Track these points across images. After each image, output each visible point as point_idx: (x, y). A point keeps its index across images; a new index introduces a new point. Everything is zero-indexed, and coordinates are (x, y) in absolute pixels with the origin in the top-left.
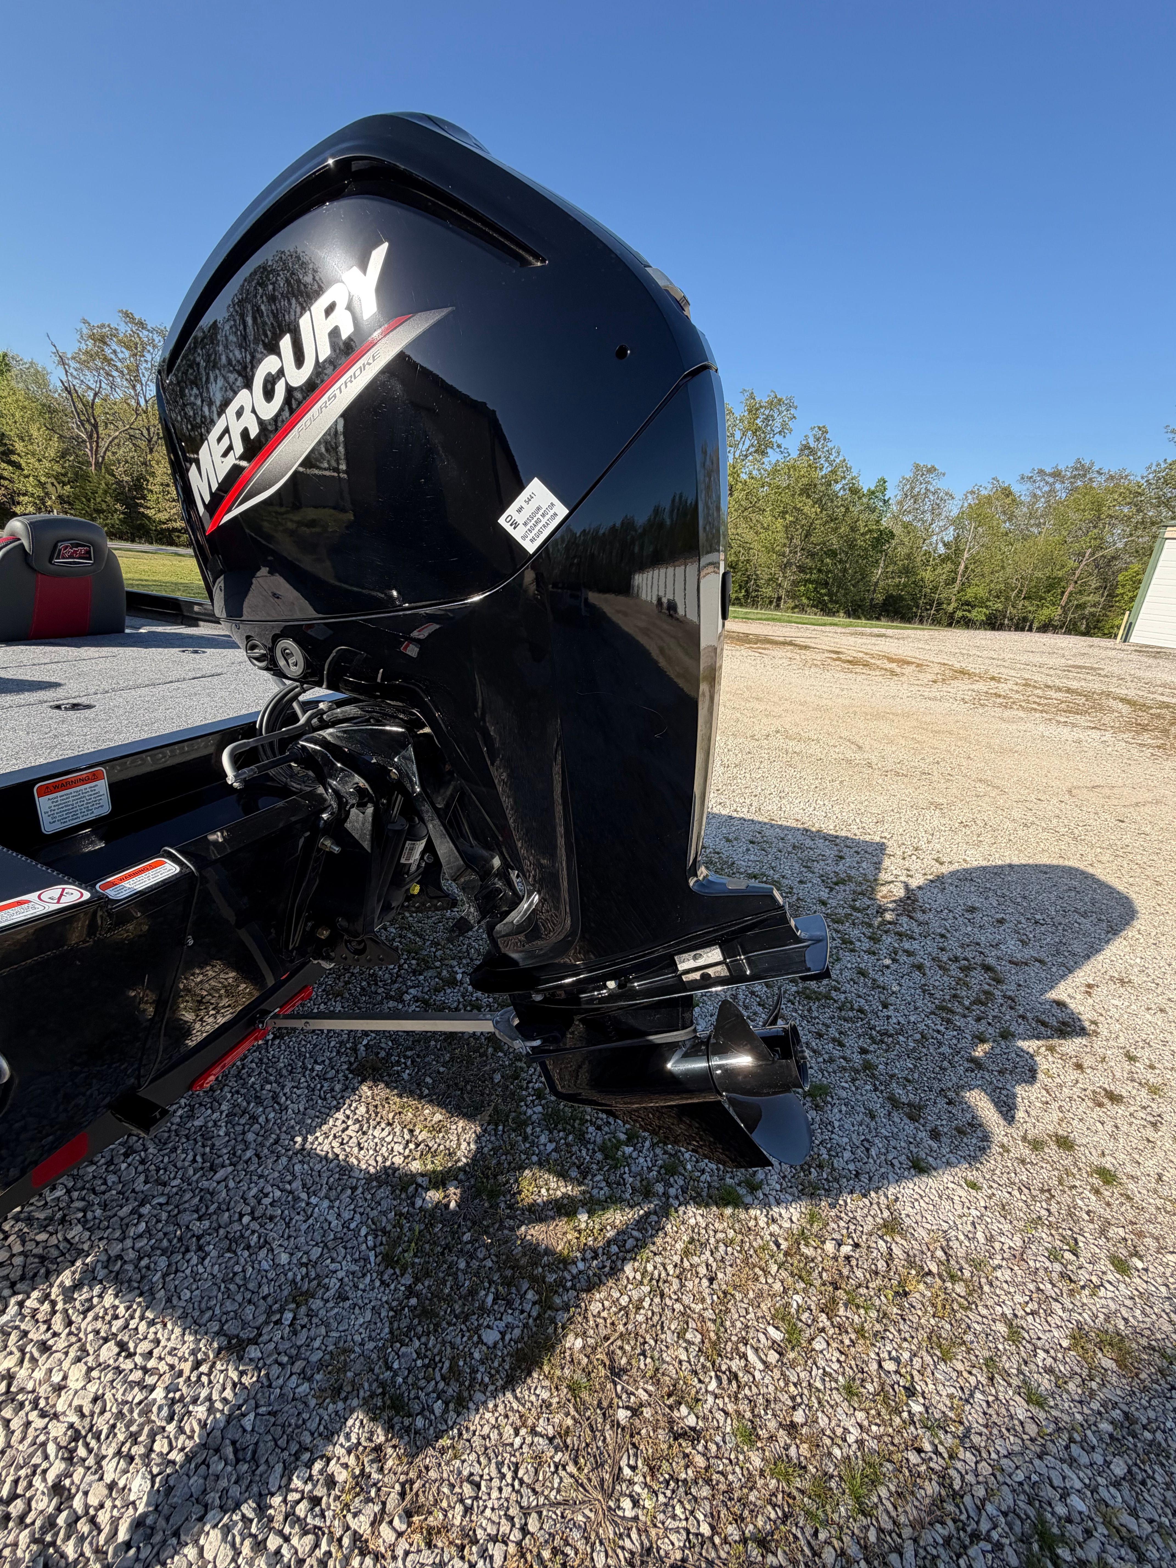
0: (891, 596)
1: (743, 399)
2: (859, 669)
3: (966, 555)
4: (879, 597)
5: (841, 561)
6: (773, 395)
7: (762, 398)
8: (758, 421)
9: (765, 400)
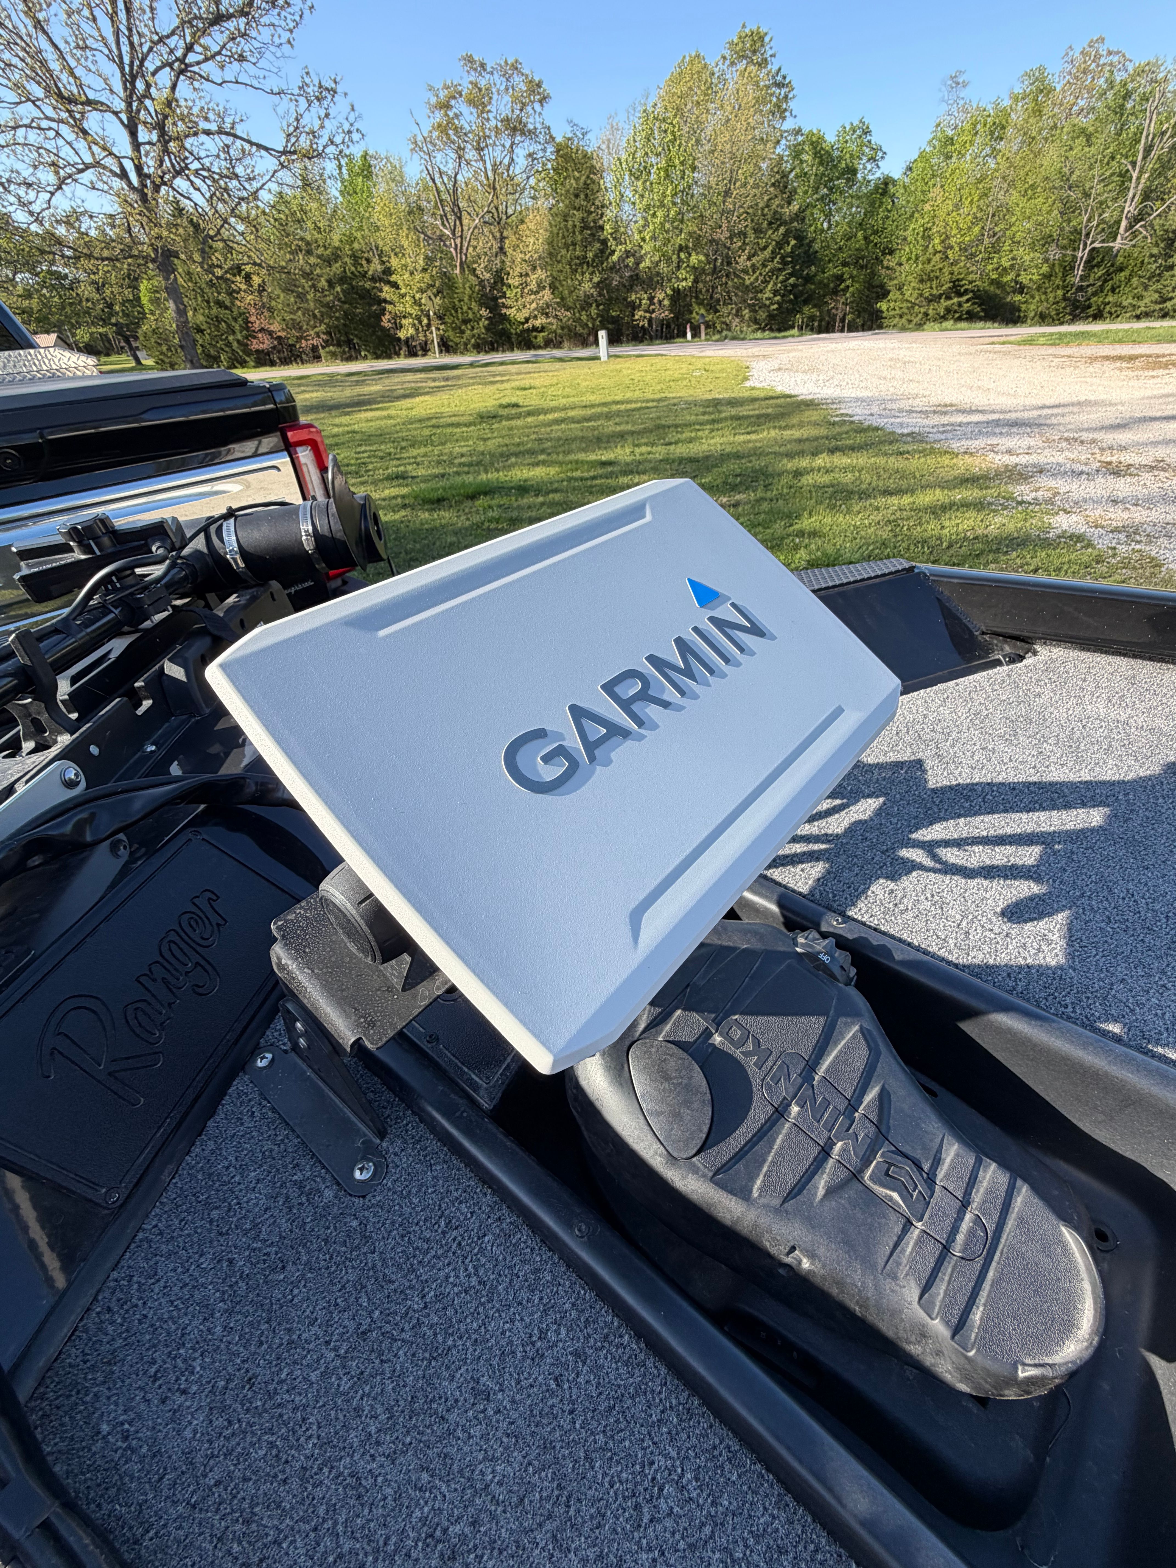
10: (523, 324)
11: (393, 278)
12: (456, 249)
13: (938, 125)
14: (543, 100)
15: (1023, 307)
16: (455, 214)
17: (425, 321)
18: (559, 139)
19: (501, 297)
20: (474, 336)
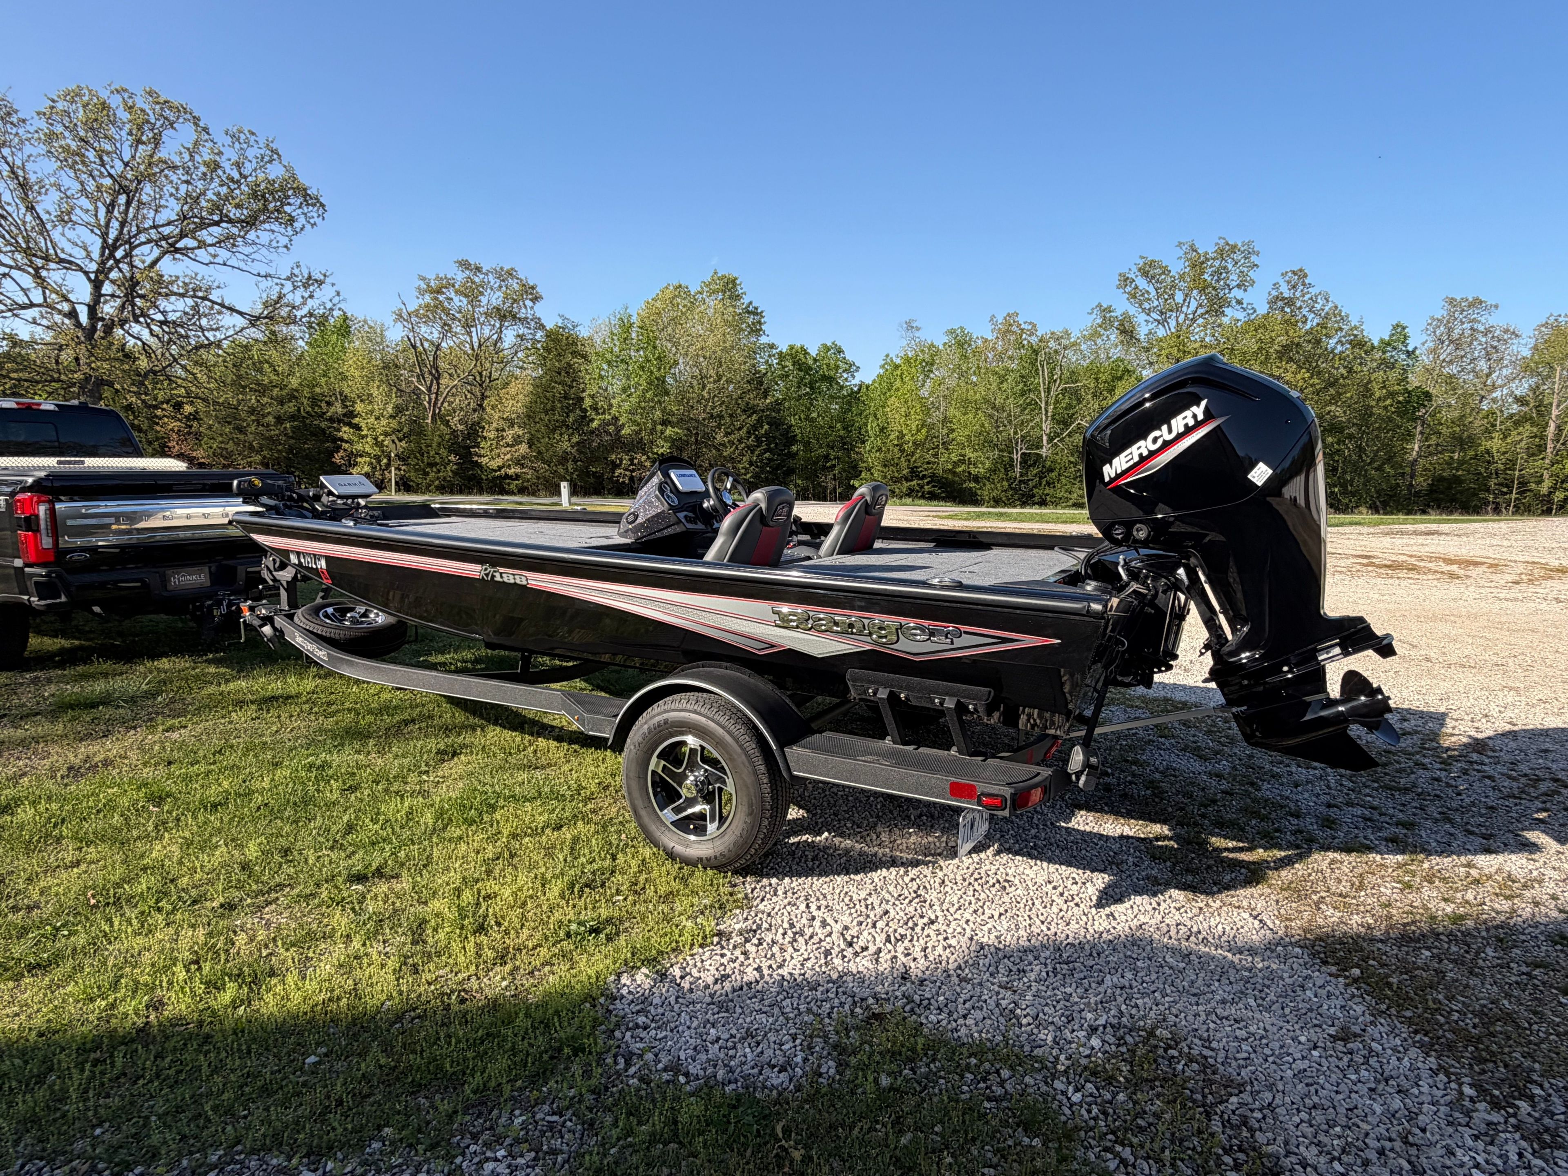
0: (1441, 479)
1: (1181, 253)
2: (1403, 573)
3: (1555, 412)
4: (1421, 482)
5: (1351, 437)
6: (1222, 242)
7: (1207, 247)
8: (1206, 276)
9: (1211, 250)
10: (496, 471)
11: (356, 421)
12: (429, 403)
13: (887, 356)
14: (536, 299)
15: (979, 492)
16: (433, 375)
17: (385, 461)
18: (549, 326)
19: (474, 447)
20: (438, 478)
